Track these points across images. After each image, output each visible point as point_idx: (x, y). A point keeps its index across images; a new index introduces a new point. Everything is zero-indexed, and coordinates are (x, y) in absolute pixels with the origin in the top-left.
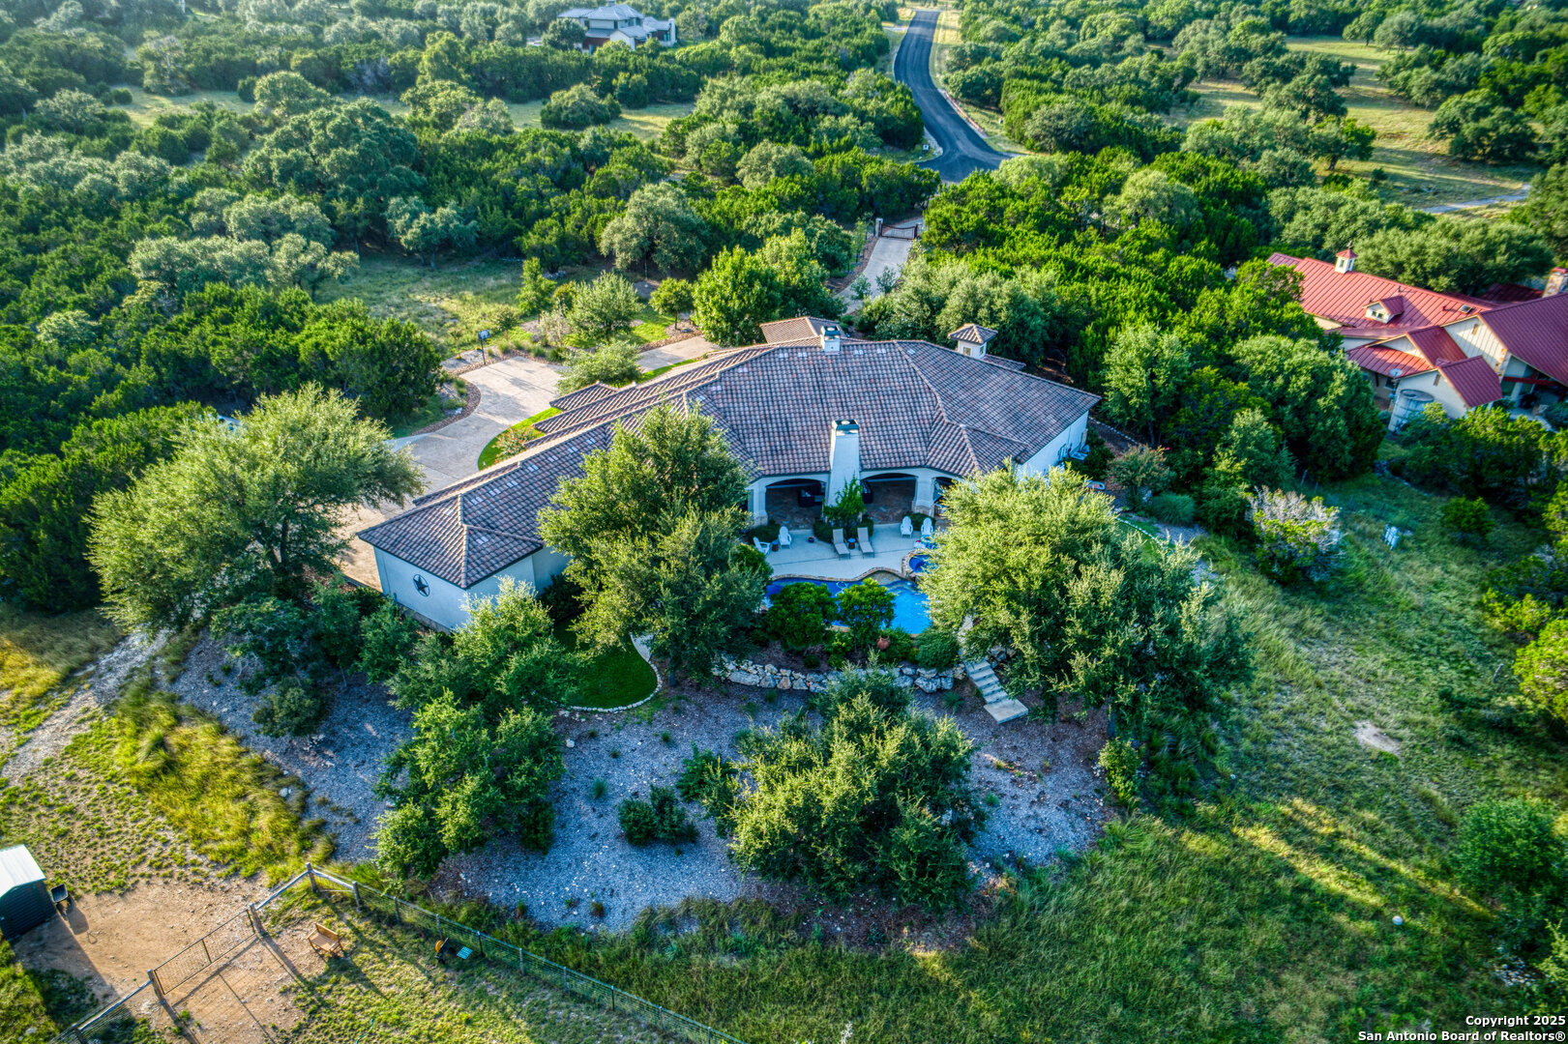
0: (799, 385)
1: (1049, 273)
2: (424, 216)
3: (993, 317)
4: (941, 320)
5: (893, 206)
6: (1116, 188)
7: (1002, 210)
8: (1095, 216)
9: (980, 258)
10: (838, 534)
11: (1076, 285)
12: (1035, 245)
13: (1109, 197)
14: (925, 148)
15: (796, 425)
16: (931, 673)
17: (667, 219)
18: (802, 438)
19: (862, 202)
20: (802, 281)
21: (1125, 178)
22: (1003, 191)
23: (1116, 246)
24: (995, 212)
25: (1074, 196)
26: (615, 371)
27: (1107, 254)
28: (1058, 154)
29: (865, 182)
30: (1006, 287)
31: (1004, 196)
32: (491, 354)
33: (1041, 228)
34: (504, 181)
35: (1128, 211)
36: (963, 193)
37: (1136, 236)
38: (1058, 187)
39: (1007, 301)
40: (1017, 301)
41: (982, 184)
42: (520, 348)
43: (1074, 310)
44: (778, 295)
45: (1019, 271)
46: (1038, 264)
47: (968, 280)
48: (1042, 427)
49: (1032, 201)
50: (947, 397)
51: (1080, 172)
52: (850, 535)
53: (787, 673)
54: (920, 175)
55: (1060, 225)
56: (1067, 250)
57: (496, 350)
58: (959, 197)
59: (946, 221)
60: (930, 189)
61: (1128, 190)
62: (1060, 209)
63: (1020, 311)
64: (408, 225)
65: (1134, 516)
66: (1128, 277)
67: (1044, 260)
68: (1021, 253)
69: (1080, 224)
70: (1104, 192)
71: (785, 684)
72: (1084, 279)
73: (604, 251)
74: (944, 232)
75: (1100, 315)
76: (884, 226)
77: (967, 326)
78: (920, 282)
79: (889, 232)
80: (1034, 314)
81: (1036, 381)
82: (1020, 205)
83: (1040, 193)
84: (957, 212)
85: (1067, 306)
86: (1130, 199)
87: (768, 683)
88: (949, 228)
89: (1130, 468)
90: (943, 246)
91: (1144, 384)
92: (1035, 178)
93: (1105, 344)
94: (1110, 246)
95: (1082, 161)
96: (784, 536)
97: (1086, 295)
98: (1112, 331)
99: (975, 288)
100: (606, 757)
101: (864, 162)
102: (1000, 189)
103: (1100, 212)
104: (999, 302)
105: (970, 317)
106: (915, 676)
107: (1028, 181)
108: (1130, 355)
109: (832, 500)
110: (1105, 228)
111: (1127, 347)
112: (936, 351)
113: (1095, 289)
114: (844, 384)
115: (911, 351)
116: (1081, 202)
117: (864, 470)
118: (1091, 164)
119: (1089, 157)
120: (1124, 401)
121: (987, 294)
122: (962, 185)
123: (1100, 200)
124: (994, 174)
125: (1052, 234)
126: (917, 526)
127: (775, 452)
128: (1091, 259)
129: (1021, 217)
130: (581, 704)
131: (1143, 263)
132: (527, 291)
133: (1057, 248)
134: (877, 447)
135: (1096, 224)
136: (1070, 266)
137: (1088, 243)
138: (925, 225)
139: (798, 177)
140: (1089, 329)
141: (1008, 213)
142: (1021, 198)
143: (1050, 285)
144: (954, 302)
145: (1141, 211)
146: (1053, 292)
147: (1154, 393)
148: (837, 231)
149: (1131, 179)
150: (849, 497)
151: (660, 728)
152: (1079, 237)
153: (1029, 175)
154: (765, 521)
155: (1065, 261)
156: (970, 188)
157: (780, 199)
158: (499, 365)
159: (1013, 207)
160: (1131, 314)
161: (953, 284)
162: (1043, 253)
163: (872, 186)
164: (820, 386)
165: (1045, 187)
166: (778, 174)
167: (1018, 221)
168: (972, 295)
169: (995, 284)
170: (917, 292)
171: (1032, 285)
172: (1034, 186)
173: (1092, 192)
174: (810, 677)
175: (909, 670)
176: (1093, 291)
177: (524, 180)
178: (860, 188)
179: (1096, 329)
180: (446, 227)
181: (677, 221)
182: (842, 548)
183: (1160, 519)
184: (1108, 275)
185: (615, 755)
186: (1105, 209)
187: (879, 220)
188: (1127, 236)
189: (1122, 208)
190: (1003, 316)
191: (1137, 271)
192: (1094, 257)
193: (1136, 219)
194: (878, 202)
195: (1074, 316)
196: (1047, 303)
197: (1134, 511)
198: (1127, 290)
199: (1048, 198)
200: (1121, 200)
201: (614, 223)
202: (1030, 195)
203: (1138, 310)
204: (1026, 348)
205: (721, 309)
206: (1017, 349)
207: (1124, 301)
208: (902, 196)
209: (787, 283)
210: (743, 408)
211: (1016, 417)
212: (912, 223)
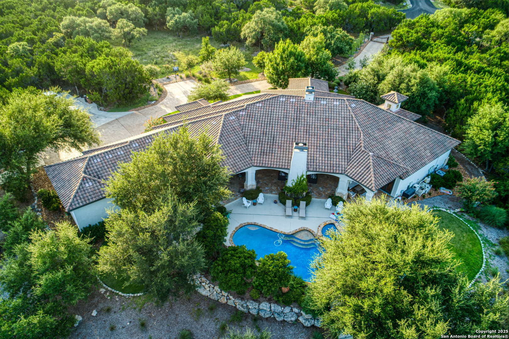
0: (286, 117)
1: (446, 68)
2: (177, 16)
3: (408, 89)
4: (381, 86)
5: (380, 28)
6: (492, 26)
7: (431, 33)
8: (478, 39)
9: (412, 55)
10: (289, 203)
11: (460, 75)
12: (442, 51)
13: (487, 30)
14: (404, 4)
15: (278, 140)
16: (309, 316)
17: (269, 24)
18: (280, 147)
19: (366, 25)
20: (317, 59)
21: (498, 22)
22: (434, 24)
23: (487, 56)
24: (427, 34)
25: (470, 29)
26: (212, 94)
27: (481, 59)
28: (466, 8)
29: (369, 16)
30: (419, 73)
31: (433, 26)
32: (181, 78)
33: (448, 43)
34: (217, 4)
35: (497, 38)
36: (414, 24)
37: (498, 51)
38: (461, 25)
39: (418, 81)
40: (424, 82)
41: (424, 20)
42: (194, 76)
43: (456, 88)
44: (303, 65)
45: (430, 65)
46: (441, 61)
47: (400, 67)
48: (421, 157)
49: (446, 30)
50: (367, 134)
51: (475, 17)
52: (296, 204)
53: (226, 294)
54: (396, 14)
55: (458, 42)
56: (459, 56)
57: (184, 76)
58: (411, 26)
59: (401, 36)
60: (399, 21)
61: (499, 28)
62: (461, 34)
63: (424, 87)
64: (171, 19)
65: (466, 216)
66: (490, 73)
67: (446, 59)
68: (434, 55)
69: (469, 43)
70: (485, 28)
71: (223, 300)
72: (465, 72)
73: (242, 37)
74: (399, 41)
75: (470, 93)
76: (374, 36)
77: (392, 92)
78: (375, 66)
79: (375, 39)
80: (433, 89)
81: (424, 129)
82: (440, 31)
83: (452, 26)
84: (408, 32)
85: (453, 86)
86: (499, 33)
87: (214, 297)
88: (402, 39)
89: (470, 190)
90: (397, 47)
91: (490, 139)
92: (451, 19)
93: (471, 112)
94: (484, 55)
95: (477, 13)
96: (261, 198)
97: (465, 81)
98: (476, 104)
99: (402, 71)
100: (108, 329)
101: (371, 7)
102: (432, 23)
103: (481, 37)
104: (413, 81)
105: (396, 88)
106: (299, 315)
107: (447, 20)
108: (485, 121)
109: (290, 183)
110: (482, 46)
111: (484, 117)
112: (368, 107)
113: (471, 78)
114: (311, 120)
115: (353, 105)
116: (472, 32)
117: (308, 171)
118: (481, 14)
119: (481, 11)
120: (476, 147)
121: (408, 76)
122: (415, 20)
123: (482, 32)
124: (431, 17)
125: (454, 46)
126: (335, 204)
127: (263, 153)
128: (472, 61)
129: (439, 37)
130: (112, 287)
131: (500, 66)
132: (203, 52)
133: (455, 53)
134: (319, 158)
135: (478, 44)
136: (459, 64)
137: (471, 53)
138: (392, 37)
139: (338, 10)
140: (462, 101)
141: (433, 35)
142: (442, 28)
143: (445, 74)
144: (389, 78)
145: (503, 39)
146: (446, 77)
147: (495, 144)
148: (346, 36)
149: (502, 22)
150: (299, 183)
151: (143, 316)
152: (467, 49)
153: (448, 17)
154: (254, 187)
155: (457, 61)
156: (418, 22)
157: (327, 20)
158: (182, 83)
159: (436, 32)
160: (489, 95)
161: (392, 68)
162: (446, 56)
163: (372, 18)
164: (298, 119)
165: (455, 24)
166: (331, 9)
167: (437, 39)
168: (400, 76)
169: (414, 70)
170: (373, 70)
171: (435, 73)
172: (450, 23)
173: (479, 28)
174: (237, 301)
175: (296, 310)
176: (469, 80)
177: (224, 5)
178: (367, 18)
179: (466, 100)
180: (184, 21)
181: (273, 26)
182: (289, 211)
183: (482, 221)
184: (478, 71)
185: (112, 329)
186: (484, 36)
187: (372, 33)
188: (493, 51)
189: (493, 37)
190: (414, 89)
191: (496, 70)
192: (474, 60)
193: (500, 43)
194: (374, 26)
195: (456, 93)
196: (440, 84)
197: (467, 212)
198: (490, 81)
199: (455, 29)
200: (494, 33)
201: (247, 25)
202: (446, 27)
203: (493, 92)
204: (423, 107)
205: (274, 69)
206: (419, 107)
207: (486, 87)
208: (385, 23)
209: (310, 59)
210: (253, 126)
211: (407, 150)
212: (386, 36)
